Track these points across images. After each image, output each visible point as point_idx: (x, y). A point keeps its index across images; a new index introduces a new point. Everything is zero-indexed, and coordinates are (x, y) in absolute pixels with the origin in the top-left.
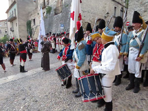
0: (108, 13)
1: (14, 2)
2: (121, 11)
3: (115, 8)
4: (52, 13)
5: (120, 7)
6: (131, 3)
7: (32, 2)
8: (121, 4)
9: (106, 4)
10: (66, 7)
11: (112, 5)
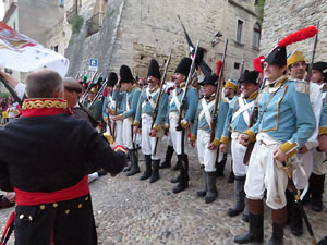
0: (219, 35)
1: (12, 7)
2: (255, 30)
3: (240, 22)
4: (82, 31)
5: (251, 22)
6: (269, 10)
7: (54, 7)
8: (254, 15)
9: (214, 12)
10: (109, 16)
11: (232, 15)
